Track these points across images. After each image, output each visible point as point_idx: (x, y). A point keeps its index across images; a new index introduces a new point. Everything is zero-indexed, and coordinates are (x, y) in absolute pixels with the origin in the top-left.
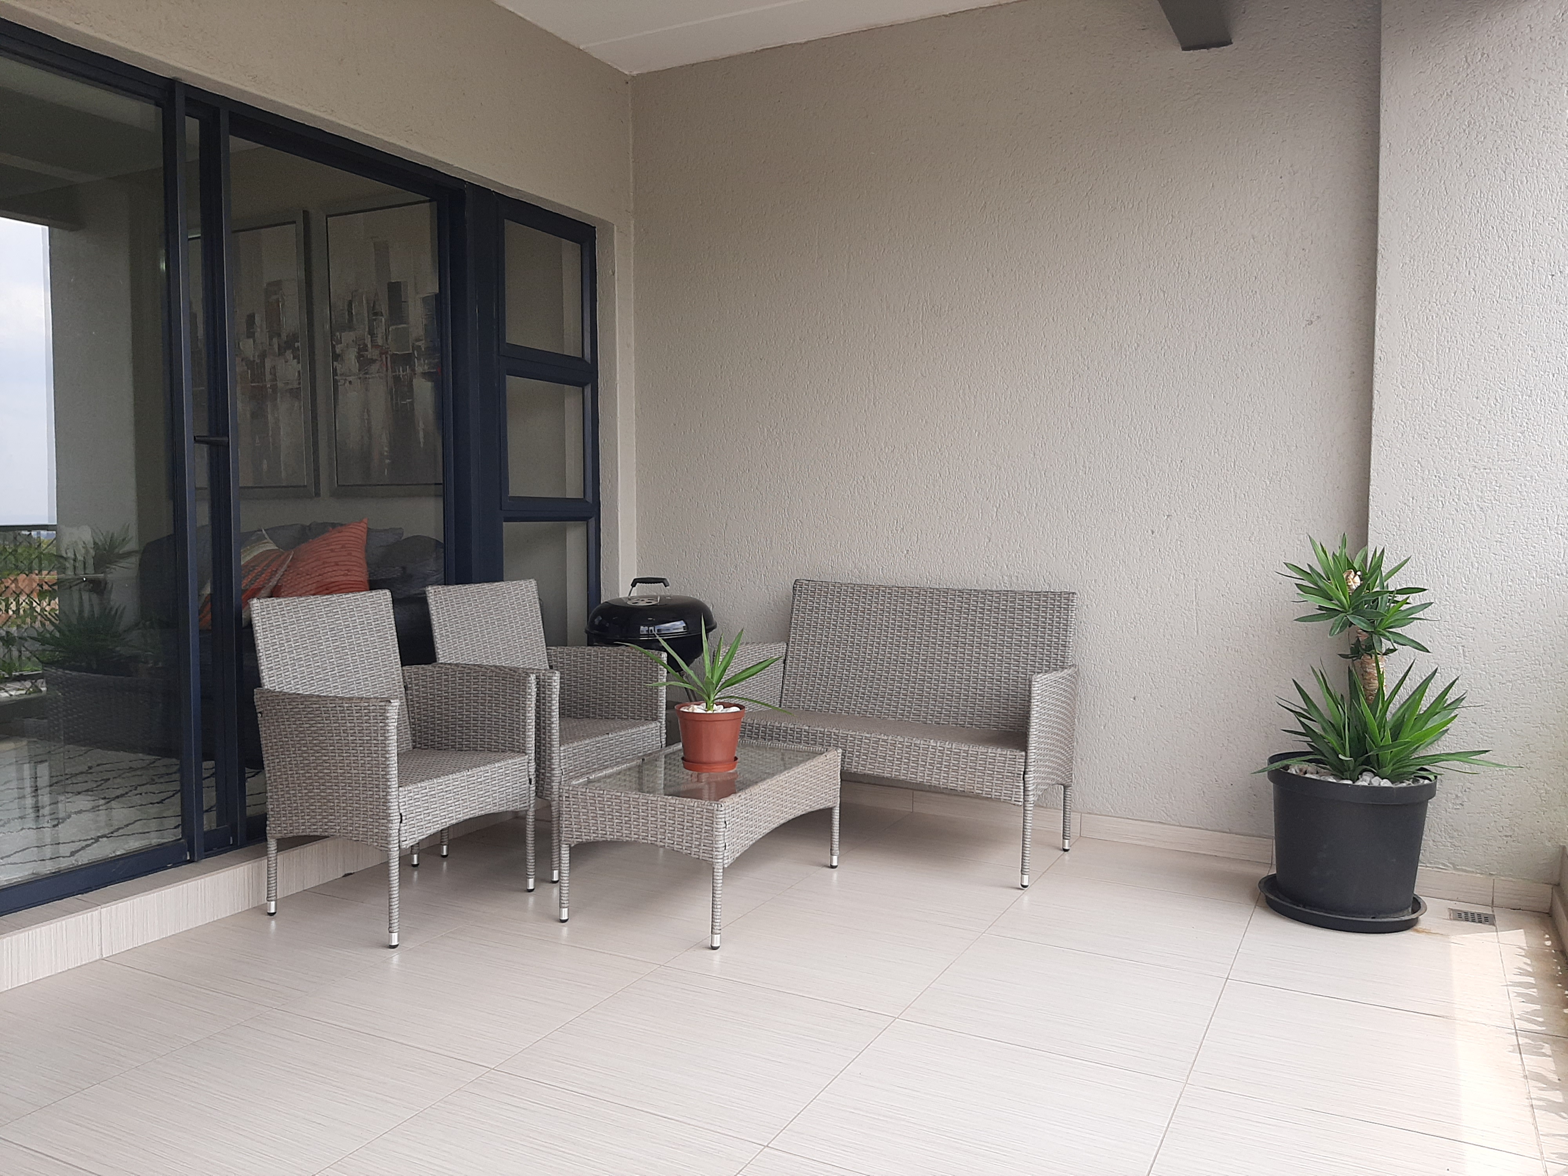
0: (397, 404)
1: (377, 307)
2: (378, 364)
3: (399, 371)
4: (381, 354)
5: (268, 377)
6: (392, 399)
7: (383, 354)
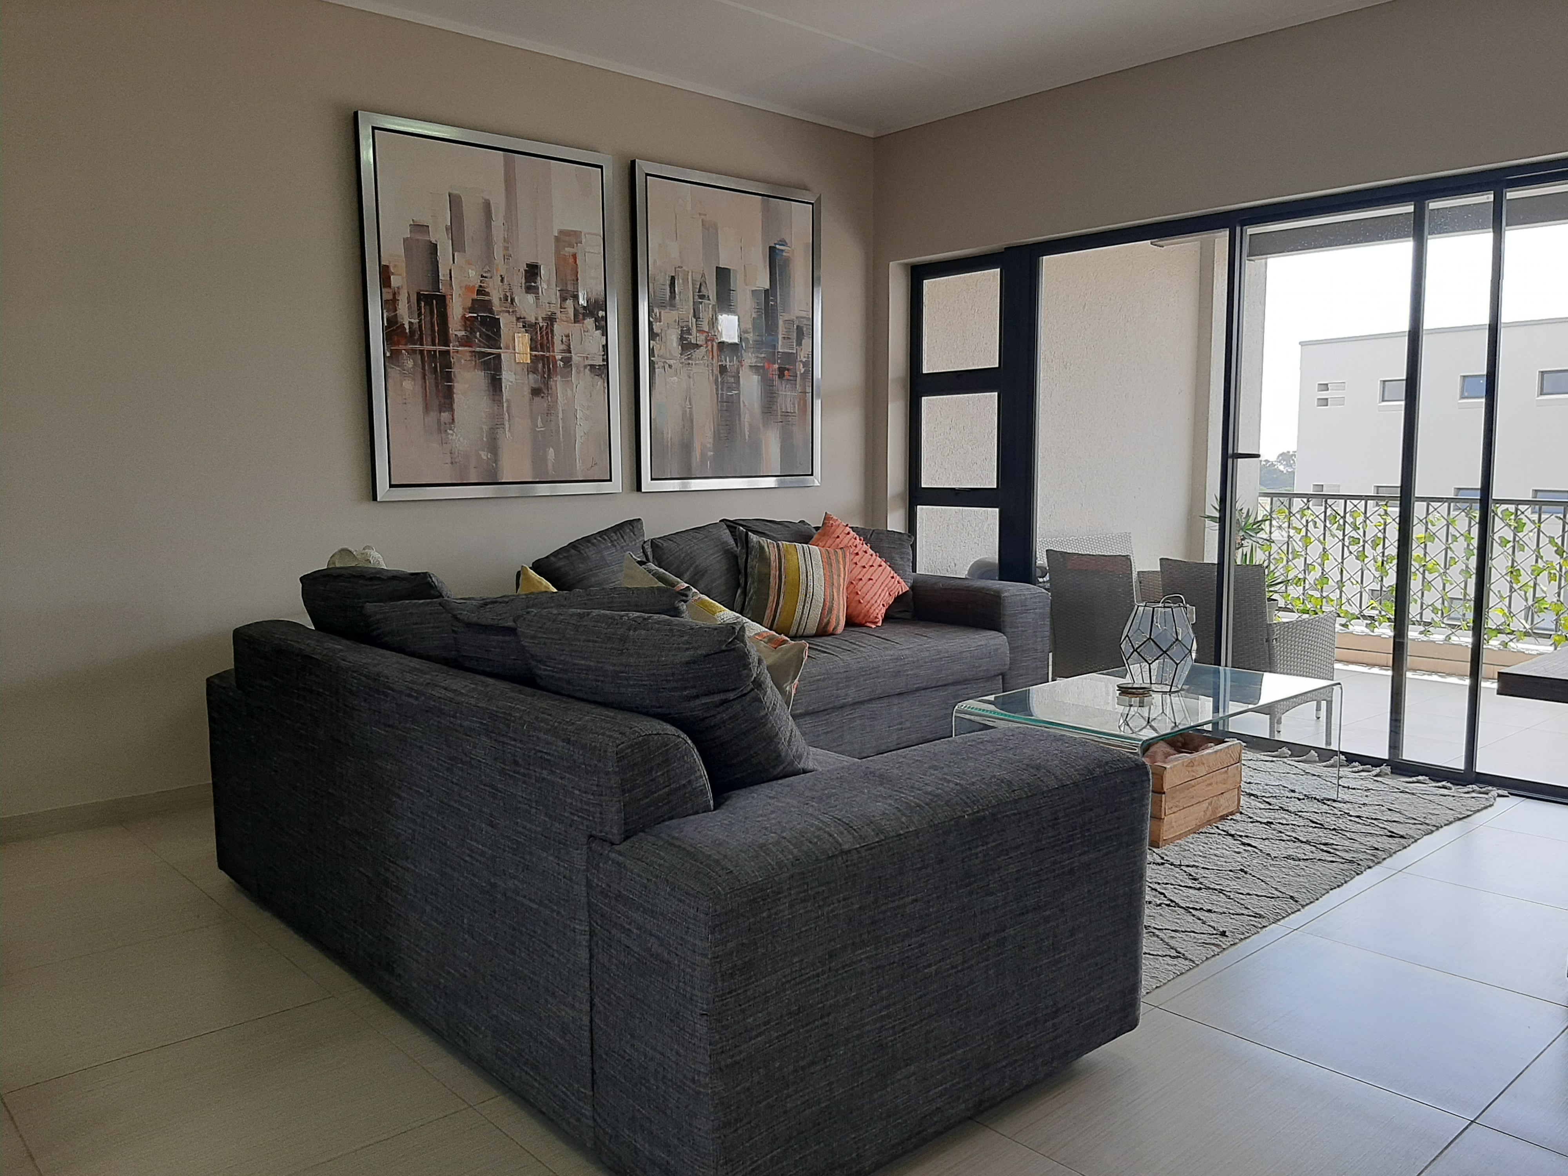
0: (722, 394)
1: (703, 288)
2: (703, 349)
3: (726, 361)
4: (707, 341)
5: (558, 346)
6: (717, 389)
7: (709, 340)
